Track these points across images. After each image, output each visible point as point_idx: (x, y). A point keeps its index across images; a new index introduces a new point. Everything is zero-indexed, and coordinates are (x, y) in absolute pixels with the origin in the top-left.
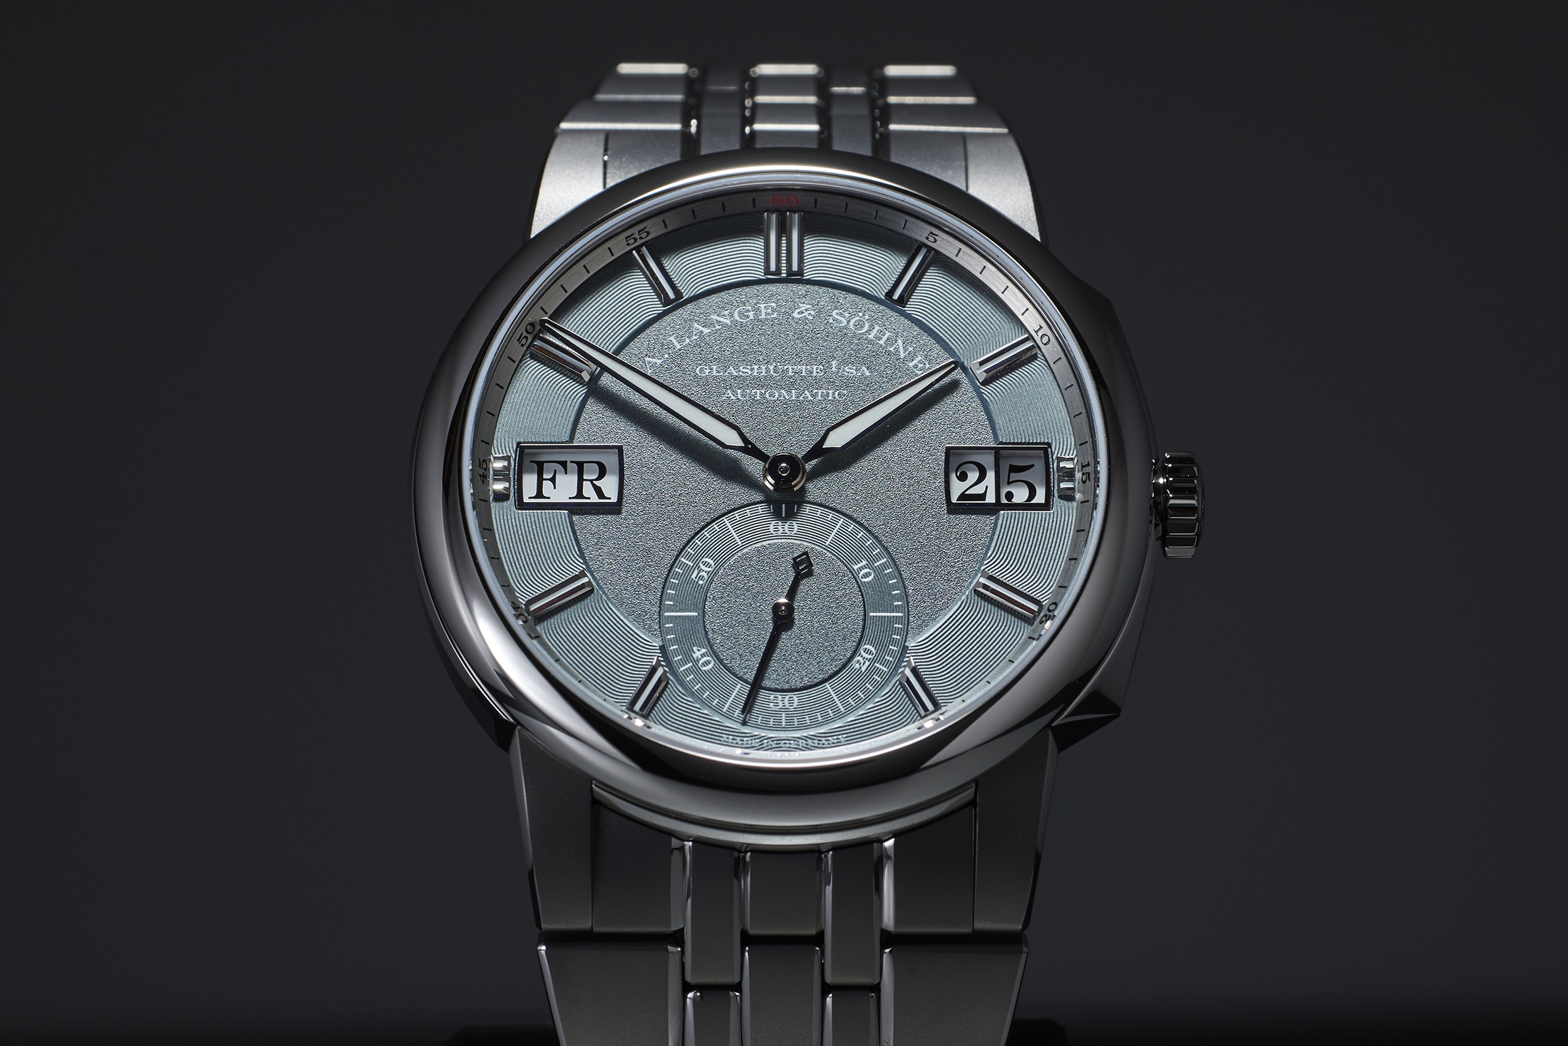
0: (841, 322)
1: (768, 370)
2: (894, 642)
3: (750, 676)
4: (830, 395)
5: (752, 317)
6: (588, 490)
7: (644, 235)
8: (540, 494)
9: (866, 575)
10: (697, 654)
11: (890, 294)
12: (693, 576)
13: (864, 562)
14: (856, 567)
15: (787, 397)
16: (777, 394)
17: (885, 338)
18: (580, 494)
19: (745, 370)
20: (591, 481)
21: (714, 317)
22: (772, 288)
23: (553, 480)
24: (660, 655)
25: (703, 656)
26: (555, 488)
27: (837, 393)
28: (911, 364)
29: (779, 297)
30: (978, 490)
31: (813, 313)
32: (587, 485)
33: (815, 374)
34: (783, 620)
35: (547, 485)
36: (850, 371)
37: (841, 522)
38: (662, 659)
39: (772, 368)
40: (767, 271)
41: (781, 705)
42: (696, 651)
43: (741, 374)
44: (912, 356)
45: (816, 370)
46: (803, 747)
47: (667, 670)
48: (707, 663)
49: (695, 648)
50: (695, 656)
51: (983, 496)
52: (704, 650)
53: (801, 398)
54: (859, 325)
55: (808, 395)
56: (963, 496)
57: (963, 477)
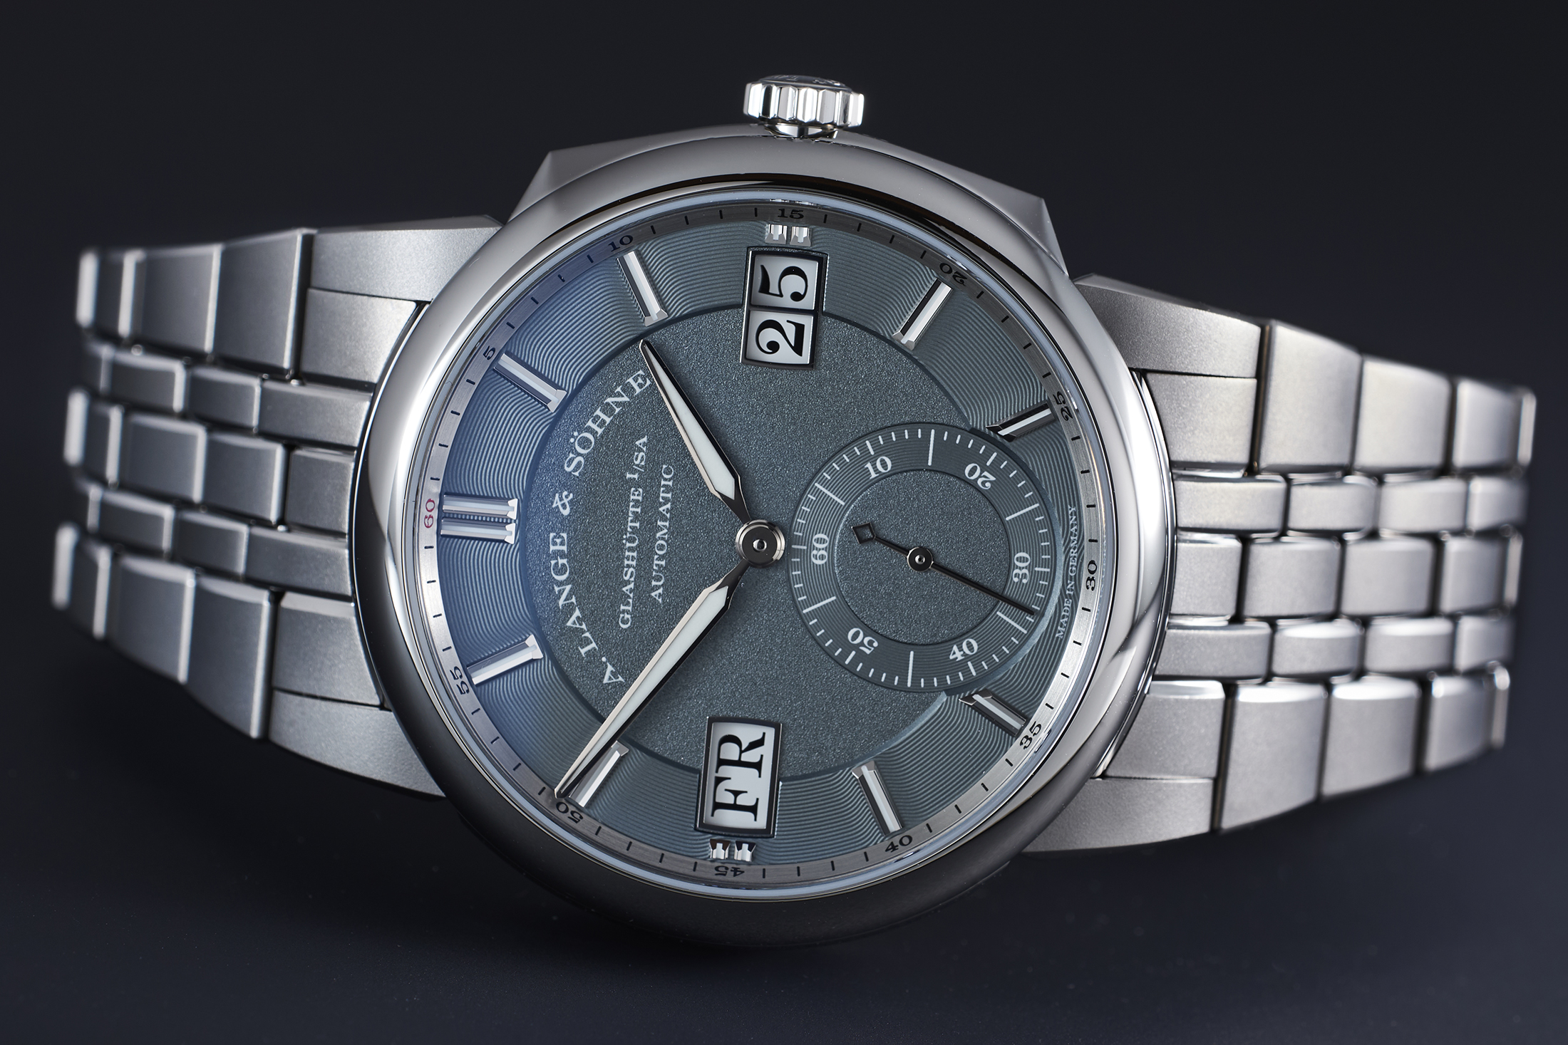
0: (579, 463)
1: (630, 549)
2: (964, 441)
3: (990, 601)
4: (666, 483)
5: (565, 561)
6: (751, 756)
7: (458, 673)
8: (753, 809)
9: (884, 464)
10: (959, 656)
11: (552, 406)
12: (868, 652)
13: (869, 465)
14: (874, 475)
15: (666, 531)
16: (661, 542)
17: (603, 416)
18: (757, 766)
19: (629, 574)
20: (741, 752)
21: (561, 602)
23: (736, 793)
24: (958, 696)
25: (960, 649)
26: (746, 792)
27: (665, 476)
28: (638, 390)
29: (542, 528)
30: (791, 331)
31: (565, 493)
32: (747, 757)
33: (640, 498)
34: (929, 561)
35: (742, 800)
36: (639, 459)
38: (963, 694)
39: (628, 545)
41: (1025, 571)
42: (954, 656)
43: (632, 579)
44: (628, 389)
45: (636, 495)
46: (1077, 552)
47: (975, 690)
48: (970, 646)
49: (952, 657)
50: (960, 658)
51: (800, 329)
52: (955, 648)
53: (668, 515)
54: (584, 443)
55: (665, 507)
56: (798, 348)
57: (774, 347)
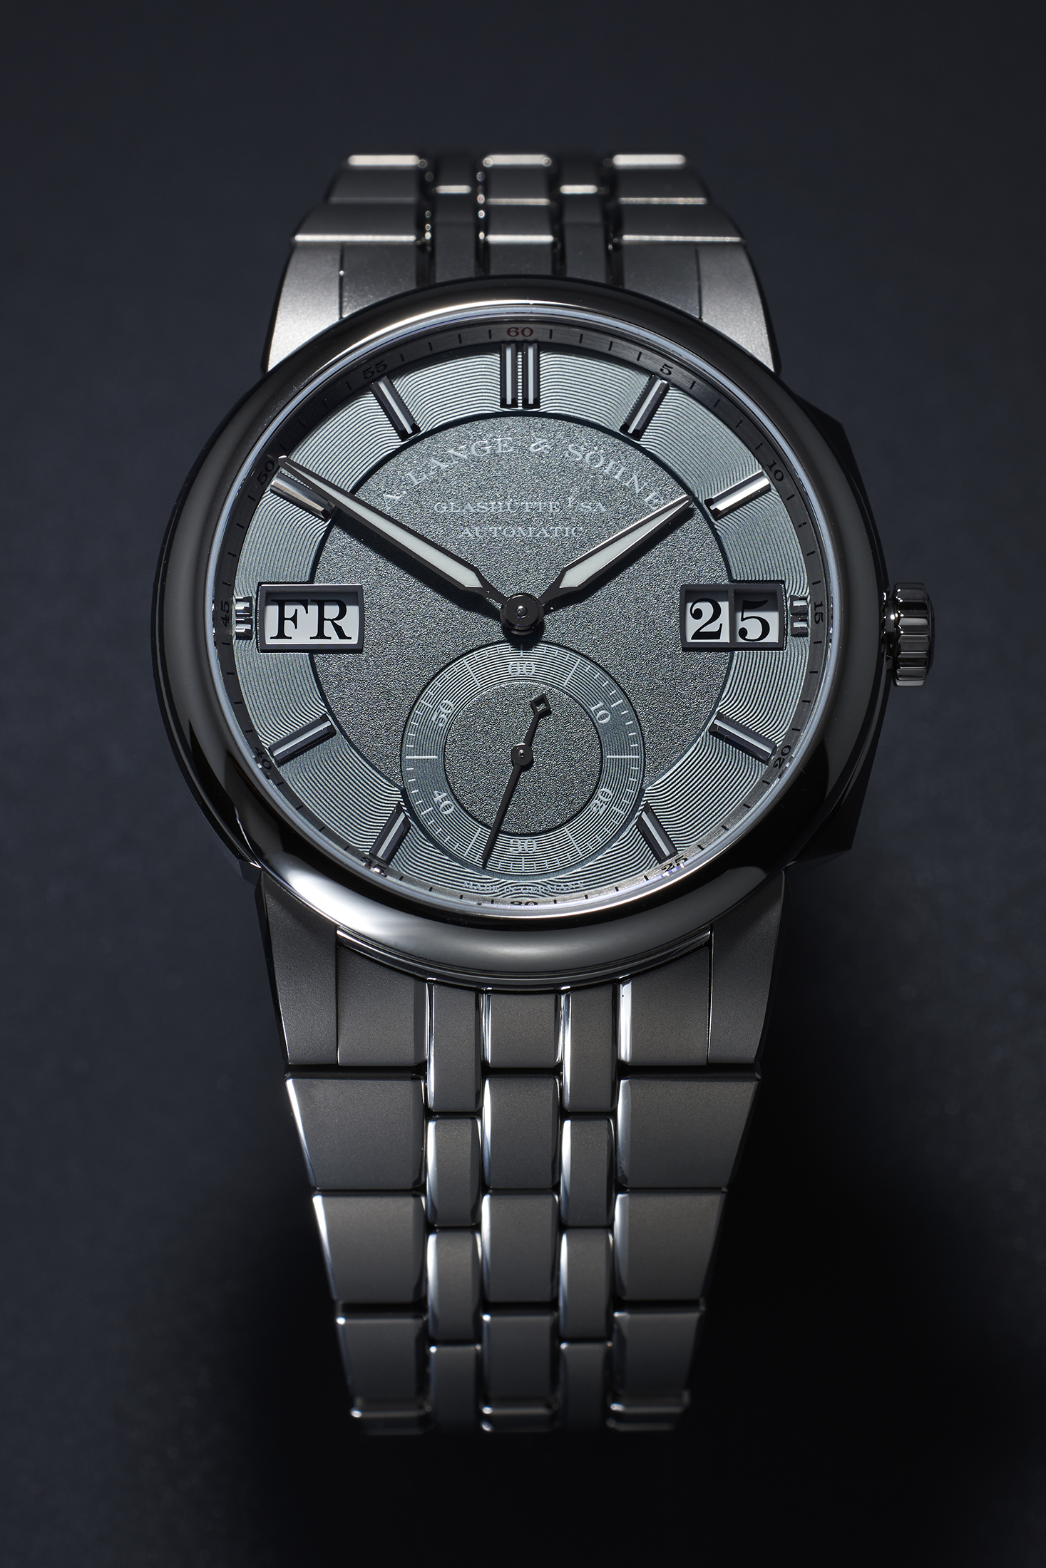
0: (576, 457)
1: (505, 507)
2: (631, 785)
3: (492, 820)
4: (567, 532)
5: (488, 452)
6: (329, 629)
7: (381, 368)
8: (281, 635)
9: (602, 717)
10: (438, 798)
11: (625, 428)
12: (434, 719)
13: (601, 704)
14: (593, 709)
15: (524, 535)
16: (514, 532)
17: (620, 472)
18: (321, 635)
19: (481, 506)
20: (332, 621)
21: (451, 451)
22: (509, 421)
23: (294, 619)
24: (402, 800)
25: (444, 799)
26: (296, 628)
27: (573, 530)
28: (647, 500)
29: (515, 431)
30: (713, 628)
31: (549, 447)
32: (327, 625)
33: (551, 510)
34: (523, 763)
35: (288, 625)
36: (585, 507)
37: (578, 663)
38: (403, 804)
39: (509, 504)
40: (503, 403)
41: (520, 849)
42: (437, 795)
43: (478, 510)
44: (647, 492)
45: (553, 506)
46: (543, 892)
47: (408, 815)
48: (447, 807)
49: (436, 792)
50: (435, 800)
51: (716, 635)
52: (445, 794)
53: (538, 535)
54: (595, 459)
55: (545, 532)
56: (698, 635)
57: (698, 614)
